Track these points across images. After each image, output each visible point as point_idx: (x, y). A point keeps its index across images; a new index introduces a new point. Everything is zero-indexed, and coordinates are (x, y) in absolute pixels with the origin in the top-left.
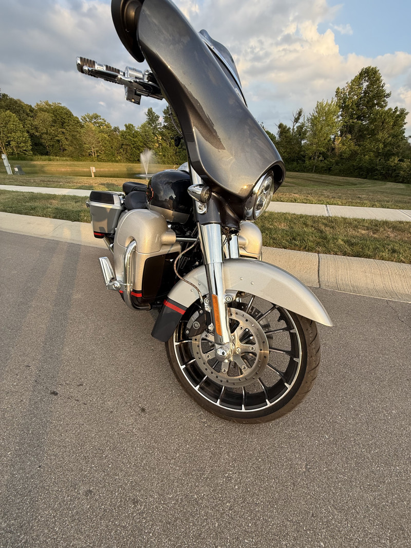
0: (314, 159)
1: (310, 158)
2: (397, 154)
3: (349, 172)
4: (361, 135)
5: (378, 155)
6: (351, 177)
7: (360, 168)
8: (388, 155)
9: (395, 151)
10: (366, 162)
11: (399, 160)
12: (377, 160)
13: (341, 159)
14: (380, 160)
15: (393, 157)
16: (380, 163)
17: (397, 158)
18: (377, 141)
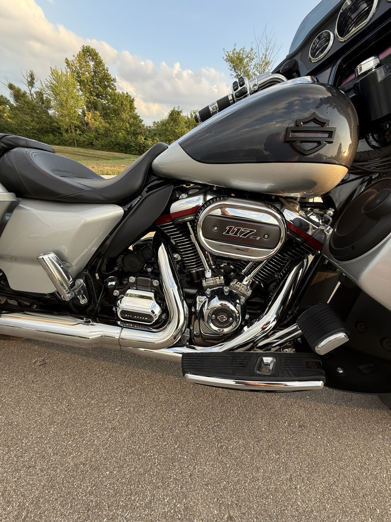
0: (71, 132)
1: (67, 131)
2: (141, 133)
3: (110, 147)
4: (105, 113)
5: (128, 133)
6: (114, 152)
7: (118, 144)
8: (135, 134)
9: (139, 131)
10: (121, 139)
11: (145, 139)
12: (130, 138)
13: (98, 134)
14: (131, 138)
15: (139, 136)
16: (132, 140)
17: (142, 137)
18: (123, 121)
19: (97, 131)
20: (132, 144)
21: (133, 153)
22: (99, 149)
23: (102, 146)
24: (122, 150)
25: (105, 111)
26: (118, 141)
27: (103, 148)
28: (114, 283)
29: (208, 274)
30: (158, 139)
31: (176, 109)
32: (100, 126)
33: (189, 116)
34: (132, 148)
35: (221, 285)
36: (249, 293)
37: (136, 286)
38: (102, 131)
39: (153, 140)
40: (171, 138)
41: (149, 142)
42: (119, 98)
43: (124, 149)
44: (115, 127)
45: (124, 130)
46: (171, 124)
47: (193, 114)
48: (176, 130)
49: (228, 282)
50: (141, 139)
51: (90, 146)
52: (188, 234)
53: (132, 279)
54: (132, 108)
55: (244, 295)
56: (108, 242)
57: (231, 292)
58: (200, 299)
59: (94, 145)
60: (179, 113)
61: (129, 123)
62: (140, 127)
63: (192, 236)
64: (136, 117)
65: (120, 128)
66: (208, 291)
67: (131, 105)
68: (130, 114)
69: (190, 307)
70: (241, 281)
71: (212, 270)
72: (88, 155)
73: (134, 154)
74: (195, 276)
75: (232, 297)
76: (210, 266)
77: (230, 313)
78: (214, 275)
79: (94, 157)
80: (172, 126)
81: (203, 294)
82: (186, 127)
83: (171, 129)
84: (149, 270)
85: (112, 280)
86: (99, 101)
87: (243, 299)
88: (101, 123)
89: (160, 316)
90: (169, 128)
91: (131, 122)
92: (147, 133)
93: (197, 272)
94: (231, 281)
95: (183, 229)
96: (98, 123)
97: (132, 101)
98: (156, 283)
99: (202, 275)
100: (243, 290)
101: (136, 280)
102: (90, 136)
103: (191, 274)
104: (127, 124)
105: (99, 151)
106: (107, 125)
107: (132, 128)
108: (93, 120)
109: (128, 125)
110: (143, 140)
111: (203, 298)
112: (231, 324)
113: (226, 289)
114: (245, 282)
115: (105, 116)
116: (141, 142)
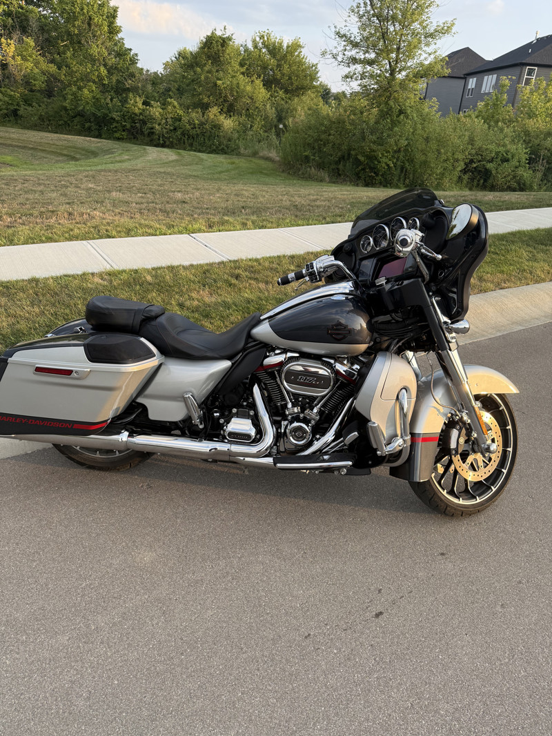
2: (134, 90)
3: (60, 123)
4: (47, 40)
5: (104, 88)
6: (69, 133)
7: (80, 114)
8: (121, 91)
9: (129, 83)
10: (88, 103)
11: (143, 104)
12: (108, 100)
13: (32, 91)
14: (111, 100)
15: (131, 95)
16: (114, 106)
17: (138, 99)
18: (93, 60)
19: (28, 83)
20: (115, 115)
21: (117, 135)
22: (34, 127)
23: (41, 118)
24: (89, 128)
25: (46, 36)
26: (81, 108)
27: (44, 123)
28: (218, 414)
29: (290, 405)
30: (176, 103)
31: (219, 33)
32: (36, 71)
33: (250, 46)
34: (115, 125)
35: (298, 412)
36: (318, 418)
37: (238, 415)
38: (39, 84)
39: (164, 105)
40: (206, 100)
41: (156, 111)
42: (82, 9)
43: (94, 127)
44: (71, 74)
45: (94, 82)
46: (206, 68)
47: (258, 39)
48: (219, 82)
49: (303, 411)
50: (136, 104)
51: (12, 118)
52: (275, 378)
53: (234, 410)
54: (113, 30)
55: (314, 420)
56: (220, 385)
57: (305, 418)
58: (284, 423)
59: (21, 116)
60: (224, 42)
61: (105, 65)
62: (132, 75)
63: (278, 379)
64: (122, 53)
65: (86, 78)
66: (290, 417)
67: (111, 24)
68: (109, 44)
69: (277, 429)
70: (312, 410)
71: (292, 403)
72: (9, 142)
73: (118, 139)
74: (280, 408)
75: (306, 421)
76: (291, 400)
77: (304, 431)
78: (294, 406)
79: (24, 147)
80: (209, 72)
81: (287, 420)
82: (243, 73)
83: (207, 78)
84: (245, 404)
85: (216, 412)
86: (32, 12)
87: (313, 422)
88: (36, 64)
89: (256, 436)
90: (203, 77)
91: (110, 63)
92: (149, 88)
93: (281, 405)
94: (306, 410)
95: (272, 376)
96: (30, 65)
97: (113, 15)
98: (252, 413)
99: (285, 406)
100: (314, 416)
101: (237, 411)
102: (11, 96)
103: (277, 407)
104: (102, 69)
105: (35, 133)
106: (53, 68)
107: (114, 79)
108: (19, 58)
109: (103, 71)
110: (140, 106)
111: (286, 423)
112: (305, 438)
113: (302, 415)
114: (315, 410)
115: (47, 45)
116: (137, 111)
